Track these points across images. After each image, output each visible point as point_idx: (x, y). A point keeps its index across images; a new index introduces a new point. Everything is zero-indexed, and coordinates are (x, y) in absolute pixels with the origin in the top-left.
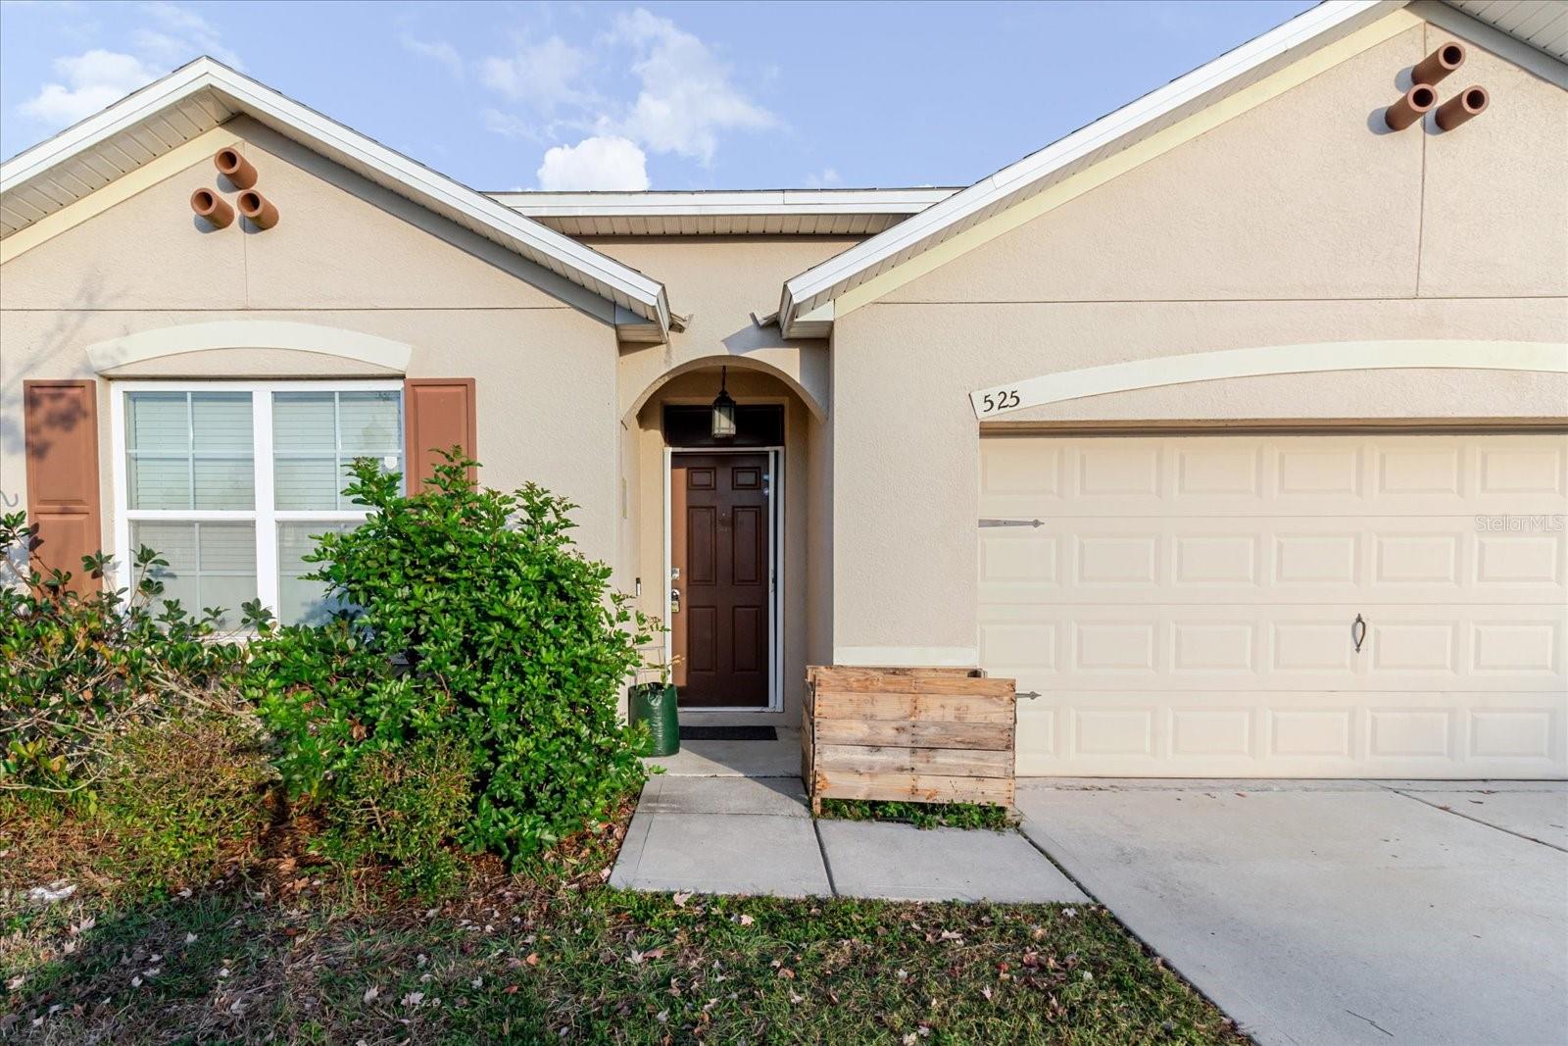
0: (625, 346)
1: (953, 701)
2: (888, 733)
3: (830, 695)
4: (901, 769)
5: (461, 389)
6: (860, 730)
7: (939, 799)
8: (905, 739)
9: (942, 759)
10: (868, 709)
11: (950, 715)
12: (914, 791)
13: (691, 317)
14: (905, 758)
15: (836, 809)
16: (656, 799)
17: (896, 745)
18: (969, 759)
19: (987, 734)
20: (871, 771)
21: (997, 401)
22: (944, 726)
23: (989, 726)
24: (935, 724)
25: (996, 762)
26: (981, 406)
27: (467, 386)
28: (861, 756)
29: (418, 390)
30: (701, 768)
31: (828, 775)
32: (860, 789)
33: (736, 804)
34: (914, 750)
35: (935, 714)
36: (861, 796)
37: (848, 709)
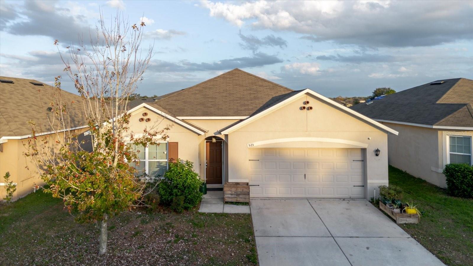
0: (199, 135)
1: (241, 189)
2: (233, 193)
3: (226, 188)
4: (235, 197)
5: (176, 144)
6: (230, 192)
7: (240, 201)
8: (235, 193)
9: (241, 196)
10: (231, 190)
11: (241, 190)
12: (237, 200)
13: (208, 131)
14: (236, 196)
15: (227, 203)
16: (204, 202)
17: (234, 194)
18: (244, 196)
19: (246, 193)
20: (231, 198)
21: (251, 145)
22: (240, 192)
23: (246, 192)
24: (239, 191)
25: (247, 197)
26: (248, 146)
27: (177, 143)
28: (230, 196)
29: (171, 144)
30: (210, 197)
31: (226, 199)
32: (230, 200)
33: (214, 202)
34: (237, 195)
35: (239, 190)
36: (230, 201)
37: (228, 190)
